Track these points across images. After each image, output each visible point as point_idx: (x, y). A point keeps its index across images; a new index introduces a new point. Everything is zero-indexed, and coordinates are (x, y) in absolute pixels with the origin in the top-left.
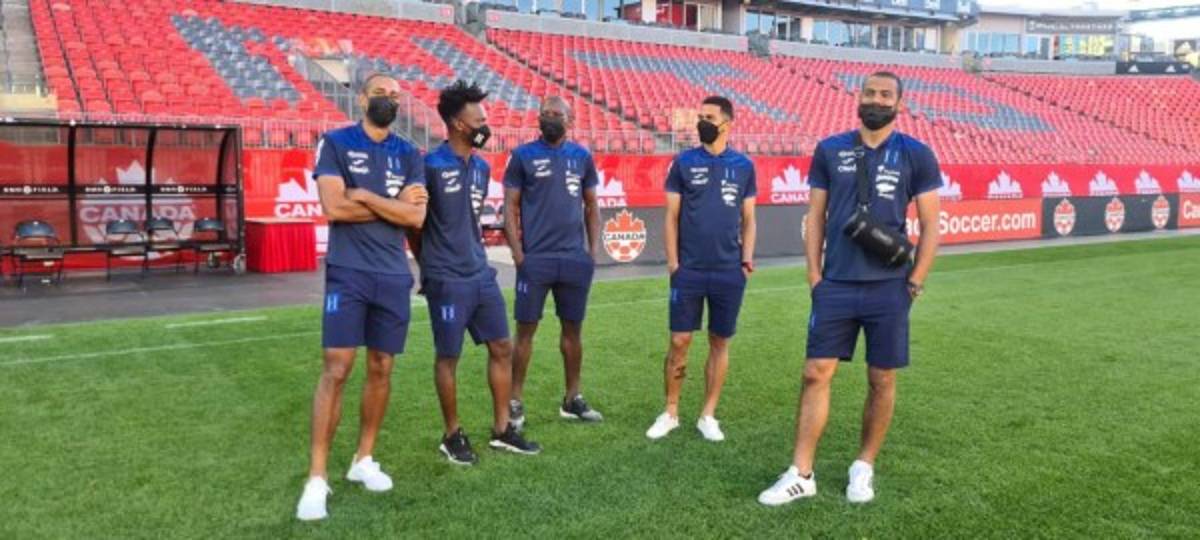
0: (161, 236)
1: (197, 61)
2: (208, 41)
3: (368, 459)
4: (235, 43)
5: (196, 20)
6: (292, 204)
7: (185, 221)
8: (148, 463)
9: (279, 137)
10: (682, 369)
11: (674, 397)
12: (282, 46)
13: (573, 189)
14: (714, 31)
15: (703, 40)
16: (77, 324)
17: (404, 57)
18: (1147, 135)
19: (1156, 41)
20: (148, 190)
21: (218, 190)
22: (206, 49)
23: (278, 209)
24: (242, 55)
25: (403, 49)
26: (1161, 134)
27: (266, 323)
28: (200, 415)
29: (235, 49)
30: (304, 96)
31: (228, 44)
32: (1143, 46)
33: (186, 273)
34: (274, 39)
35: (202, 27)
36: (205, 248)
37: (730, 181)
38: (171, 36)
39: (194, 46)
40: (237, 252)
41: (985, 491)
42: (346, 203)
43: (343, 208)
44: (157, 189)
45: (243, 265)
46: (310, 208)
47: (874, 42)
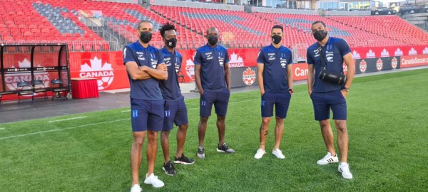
0: (37, 87)
1: (44, 20)
2: (47, 12)
3: (153, 174)
4: (57, 13)
5: (42, 5)
6: (86, 73)
7: (46, 80)
8: (61, 181)
9: (78, 48)
10: (267, 132)
11: (263, 142)
12: (75, 14)
13: (221, 63)
14: (232, 4)
15: (229, 7)
16: (13, 123)
17: (121, 16)
18: (384, 36)
19: (384, 3)
20: (32, 69)
21: (59, 68)
22: (47, 15)
23: (81, 75)
24: (60, 17)
25: (121, 13)
26: (388, 36)
27: (88, 119)
28: (75, 159)
29: (58, 15)
30: (86, 32)
31: (55, 13)
32: (379, 5)
33: (48, 100)
34: (72, 11)
35: (45, 7)
36: (56, 90)
37: (283, 58)
38: (33, 11)
39: (42, 15)
40: (68, 91)
41: (397, 174)
42: (140, 72)
43: (139, 74)
44: (35, 69)
45: (71, 96)
46: (93, 73)
47: (288, 6)
